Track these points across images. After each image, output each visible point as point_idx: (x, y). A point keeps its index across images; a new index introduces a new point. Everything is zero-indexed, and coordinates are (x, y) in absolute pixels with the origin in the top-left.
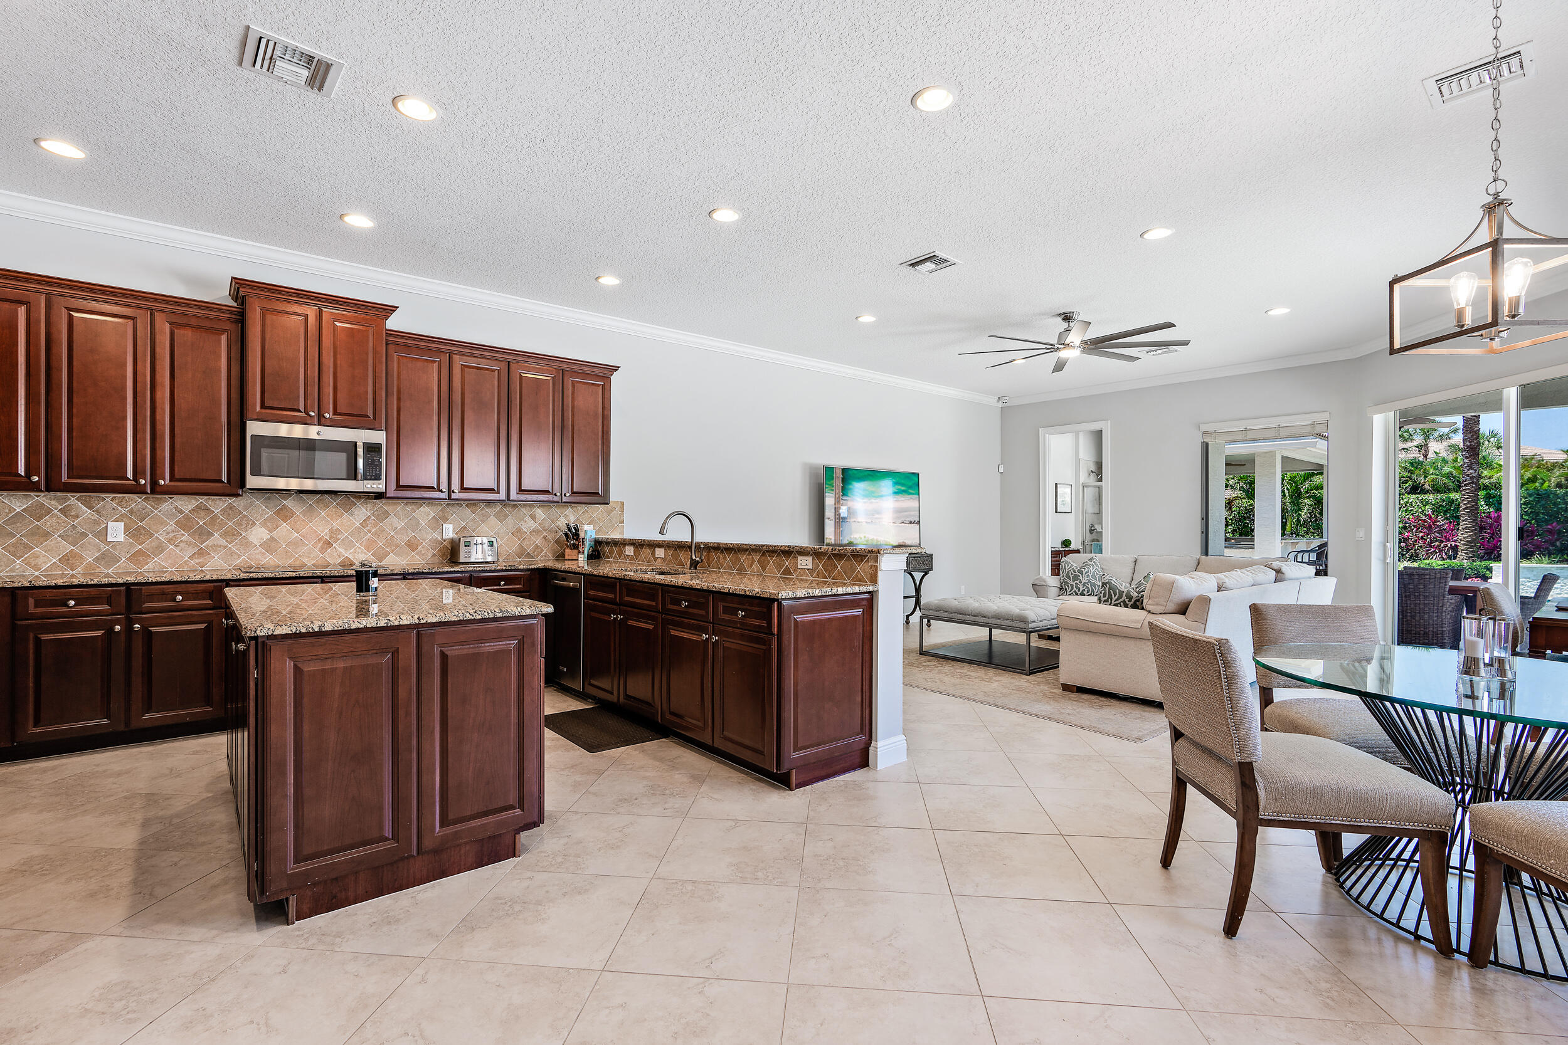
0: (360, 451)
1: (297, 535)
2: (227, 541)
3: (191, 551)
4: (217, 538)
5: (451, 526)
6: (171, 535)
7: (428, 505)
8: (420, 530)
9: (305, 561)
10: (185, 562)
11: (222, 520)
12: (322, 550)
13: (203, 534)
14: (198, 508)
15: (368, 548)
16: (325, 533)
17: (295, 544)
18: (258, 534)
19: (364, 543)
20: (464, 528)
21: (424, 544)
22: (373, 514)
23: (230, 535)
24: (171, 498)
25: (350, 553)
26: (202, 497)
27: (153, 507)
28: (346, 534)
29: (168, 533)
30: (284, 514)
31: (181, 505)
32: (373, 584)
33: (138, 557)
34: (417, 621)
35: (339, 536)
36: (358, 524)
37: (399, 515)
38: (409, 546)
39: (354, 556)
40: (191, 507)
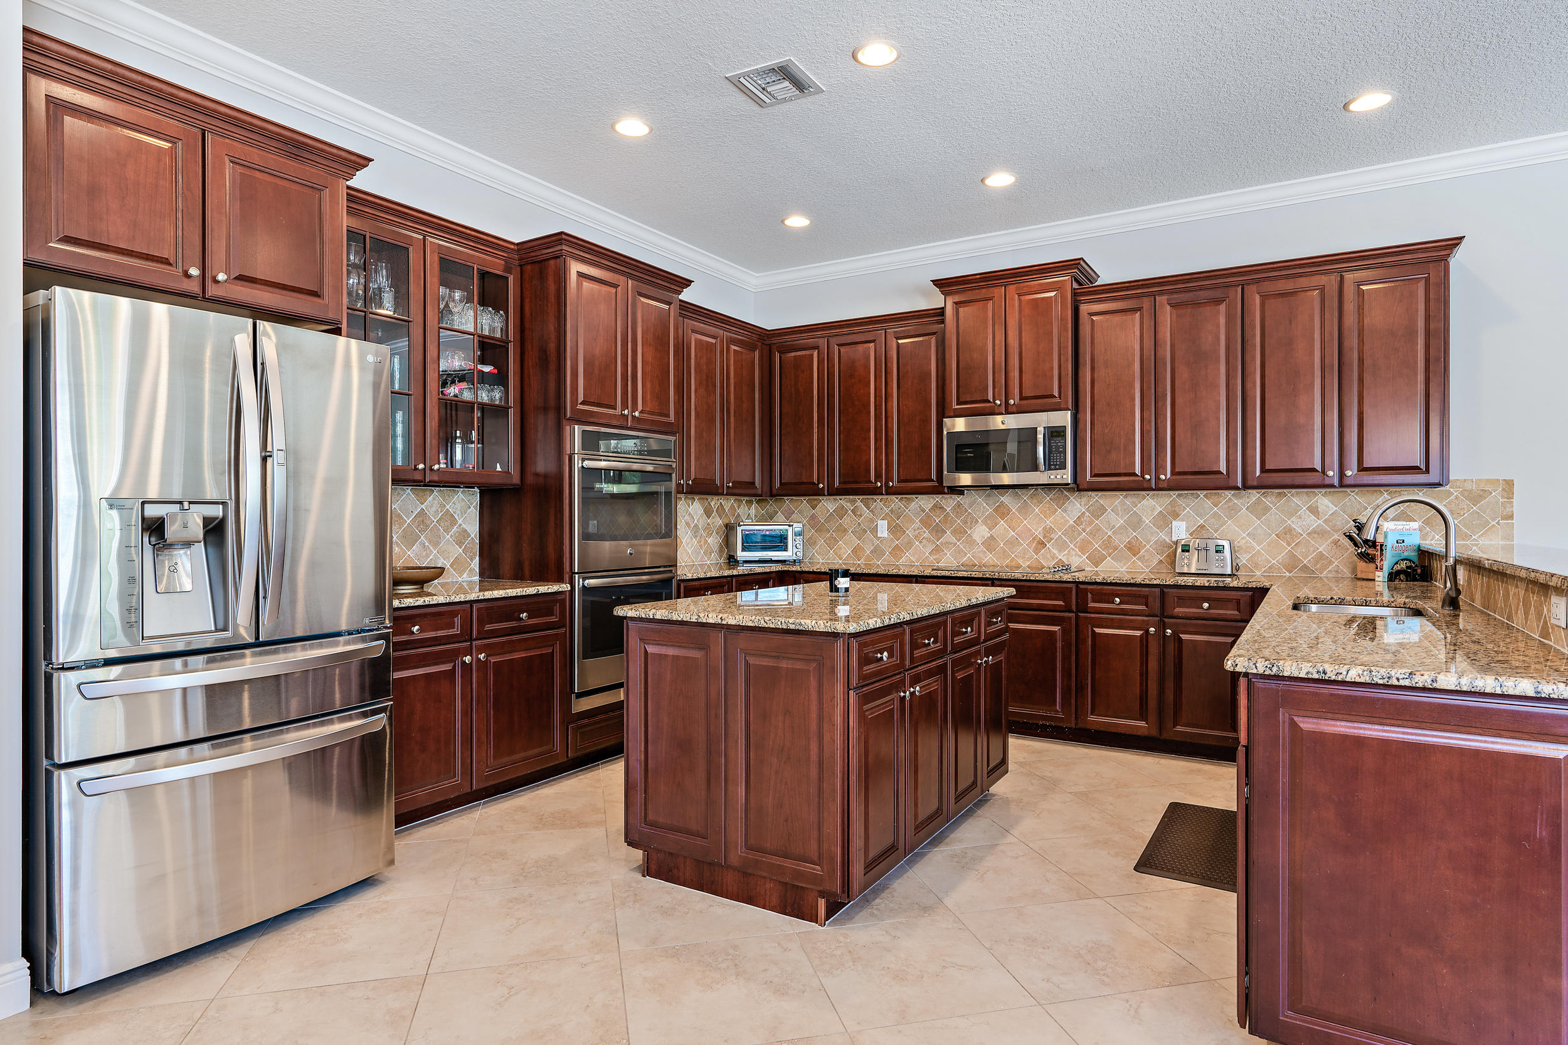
0: (1040, 437)
1: (1013, 533)
2: (956, 539)
3: (931, 547)
4: (949, 536)
5: (1183, 525)
6: (917, 532)
7: (1152, 497)
8: (1143, 529)
9: (1020, 562)
10: (926, 558)
11: (952, 518)
12: (1037, 551)
13: (938, 531)
14: (935, 506)
15: (1083, 550)
16: (1038, 533)
17: (1012, 543)
18: (980, 532)
19: (1078, 545)
20: (1202, 527)
21: (1148, 546)
22: (1088, 510)
23: (960, 532)
24: (917, 498)
25: (1063, 556)
26: (937, 496)
27: (905, 506)
28: (1060, 534)
29: (915, 530)
30: (1002, 512)
31: (924, 504)
32: (839, 584)
33: (897, 551)
34: (720, 621)
35: (1052, 536)
36: (1072, 522)
37: (1117, 510)
38: (1130, 549)
39: (1068, 559)
40: (930, 506)
